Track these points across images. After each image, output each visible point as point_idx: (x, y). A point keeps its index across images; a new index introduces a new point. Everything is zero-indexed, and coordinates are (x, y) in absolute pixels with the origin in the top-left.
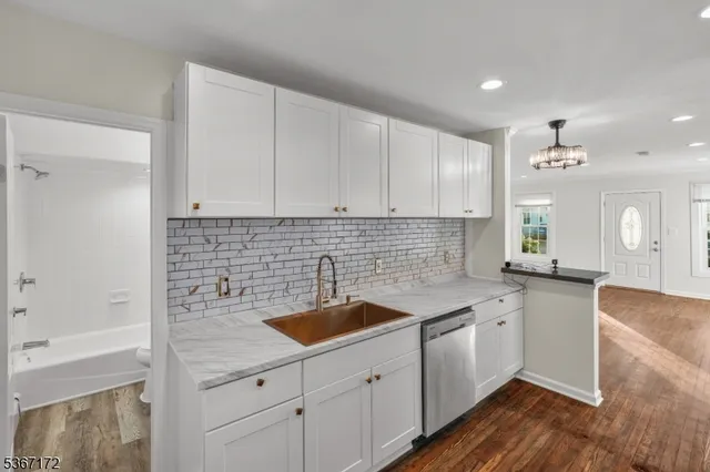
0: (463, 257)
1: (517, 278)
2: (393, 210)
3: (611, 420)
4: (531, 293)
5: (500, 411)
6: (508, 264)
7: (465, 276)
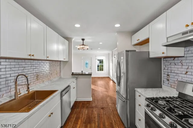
0: (60, 72)
1: (76, 76)
2: (48, 57)
3: (95, 102)
4: (79, 79)
5: (75, 110)
6: (73, 73)
7: (61, 78)
